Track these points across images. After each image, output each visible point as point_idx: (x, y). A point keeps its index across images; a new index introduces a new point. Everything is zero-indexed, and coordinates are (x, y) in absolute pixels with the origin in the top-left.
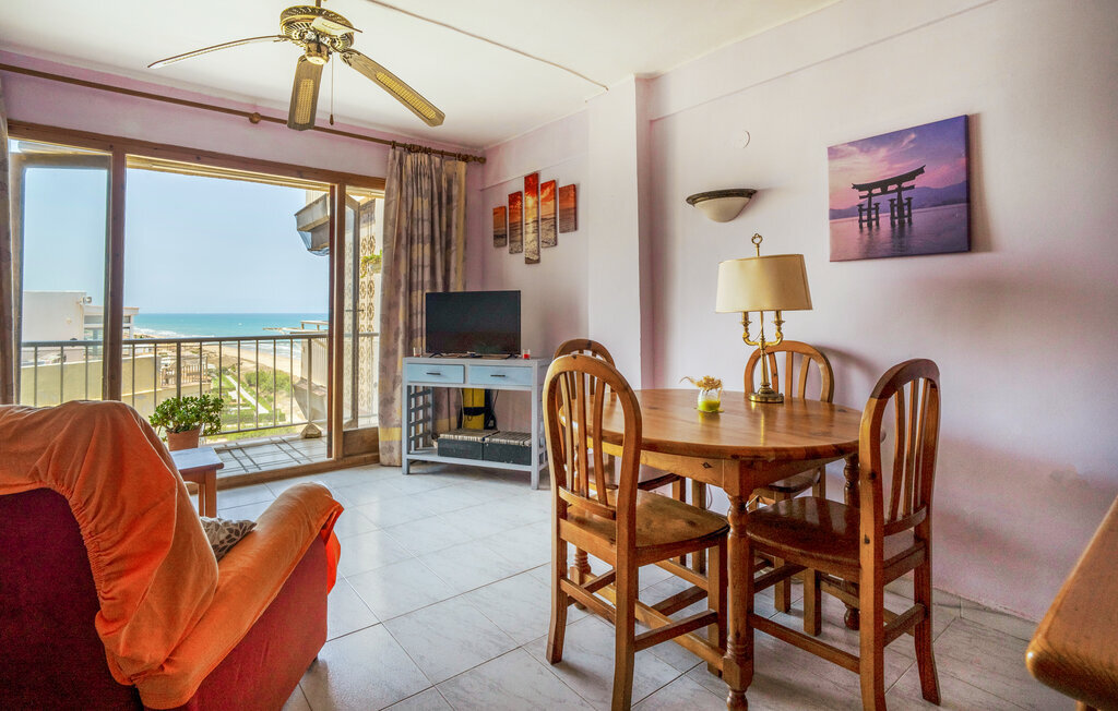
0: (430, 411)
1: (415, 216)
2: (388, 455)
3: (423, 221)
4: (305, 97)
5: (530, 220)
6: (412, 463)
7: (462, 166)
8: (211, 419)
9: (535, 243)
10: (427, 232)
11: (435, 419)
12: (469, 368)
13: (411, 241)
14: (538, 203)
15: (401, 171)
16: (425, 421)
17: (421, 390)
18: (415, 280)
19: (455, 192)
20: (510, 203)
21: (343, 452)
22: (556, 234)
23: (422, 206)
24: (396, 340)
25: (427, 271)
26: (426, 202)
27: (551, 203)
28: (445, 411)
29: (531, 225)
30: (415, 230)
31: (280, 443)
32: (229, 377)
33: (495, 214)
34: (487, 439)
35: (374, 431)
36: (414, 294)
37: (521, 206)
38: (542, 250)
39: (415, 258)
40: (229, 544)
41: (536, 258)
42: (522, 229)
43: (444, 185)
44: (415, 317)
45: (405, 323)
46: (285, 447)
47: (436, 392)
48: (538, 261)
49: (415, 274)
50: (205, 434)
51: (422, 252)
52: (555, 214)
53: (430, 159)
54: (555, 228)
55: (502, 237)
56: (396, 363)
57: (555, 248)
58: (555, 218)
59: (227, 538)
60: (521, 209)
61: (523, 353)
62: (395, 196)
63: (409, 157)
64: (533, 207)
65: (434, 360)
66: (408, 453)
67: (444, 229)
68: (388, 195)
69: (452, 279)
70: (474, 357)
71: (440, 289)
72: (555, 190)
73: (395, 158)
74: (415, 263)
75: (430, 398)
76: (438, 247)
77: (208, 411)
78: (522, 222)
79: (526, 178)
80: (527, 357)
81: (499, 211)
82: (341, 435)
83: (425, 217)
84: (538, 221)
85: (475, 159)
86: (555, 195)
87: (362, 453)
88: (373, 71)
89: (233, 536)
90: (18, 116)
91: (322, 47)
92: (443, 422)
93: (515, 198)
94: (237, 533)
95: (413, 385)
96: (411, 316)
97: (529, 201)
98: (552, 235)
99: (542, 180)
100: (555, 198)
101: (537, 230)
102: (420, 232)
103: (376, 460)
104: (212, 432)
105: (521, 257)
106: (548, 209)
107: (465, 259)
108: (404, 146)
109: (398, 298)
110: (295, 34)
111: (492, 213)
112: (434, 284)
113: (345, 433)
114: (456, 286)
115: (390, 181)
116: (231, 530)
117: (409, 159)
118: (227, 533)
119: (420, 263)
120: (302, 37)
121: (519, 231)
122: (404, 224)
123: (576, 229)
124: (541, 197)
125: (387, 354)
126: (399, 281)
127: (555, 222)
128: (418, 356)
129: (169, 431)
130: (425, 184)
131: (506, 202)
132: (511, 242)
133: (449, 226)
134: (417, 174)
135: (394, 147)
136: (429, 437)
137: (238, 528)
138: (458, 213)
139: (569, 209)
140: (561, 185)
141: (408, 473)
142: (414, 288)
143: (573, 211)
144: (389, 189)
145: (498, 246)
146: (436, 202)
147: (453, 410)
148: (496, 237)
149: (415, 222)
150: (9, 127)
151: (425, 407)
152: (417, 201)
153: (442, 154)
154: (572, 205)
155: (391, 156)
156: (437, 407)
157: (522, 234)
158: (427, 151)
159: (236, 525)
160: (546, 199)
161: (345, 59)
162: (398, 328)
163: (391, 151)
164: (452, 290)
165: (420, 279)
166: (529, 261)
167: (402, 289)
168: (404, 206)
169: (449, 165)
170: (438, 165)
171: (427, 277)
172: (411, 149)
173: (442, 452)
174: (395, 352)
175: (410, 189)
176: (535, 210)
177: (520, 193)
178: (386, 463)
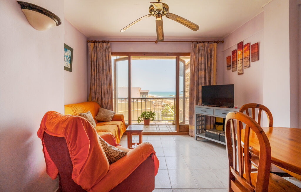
0: (204, 122)
1: (199, 63)
2: (191, 133)
3: (202, 64)
4: (160, 32)
5: (239, 59)
6: (197, 137)
7: (216, 44)
8: (152, 117)
9: (242, 67)
10: (203, 67)
11: (206, 124)
12: (215, 110)
13: (198, 70)
14: (242, 52)
15: (195, 50)
16: (202, 125)
17: (201, 115)
18: (199, 82)
19: (213, 53)
20: (232, 54)
21: (179, 130)
22: (250, 63)
23: (202, 59)
24: (194, 100)
25: (203, 79)
26: (203, 58)
27: (248, 52)
28: (209, 123)
29: (240, 61)
30: (200, 67)
31: (167, 125)
32: (168, 106)
33: (227, 59)
34: (221, 134)
35: (188, 126)
36: (199, 86)
37: (236, 55)
38: (244, 69)
39: (199, 75)
40: (120, 157)
41: (242, 72)
42: (236, 63)
43: (209, 52)
44: (199, 93)
45: (196, 95)
46: (168, 126)
47: (206, 117)
48: (243, 73)
49: (199, 80)
50: (151, 120)
51: (202, 73)
52: (249, 55)
53: (204, 44)
54: (249, 60)
55: (229, 66)
56: (194, 107)
57: (250, 68)
58: (249, 57)
59: (118, 155)
60: (236, 56)
61: (235, 106)
62: (194, 57)
63: (197, 45)
64: (241, 54)
65: (204, 107)
66: (196, 134)
67: (209, 66)
68: (191, 57)
69: (212, 81)
70: (217, 106)
71: (208, 85)
72: (249, 46)
73: (193, 46)
74: (199, 77)
75: (204, 118)
76: (207, 71)
77: (151, 115)
78: (236, 60)
79: (238, 44)
80: (236, 108)
81: (229, 58)
82: (179, 126)
83: (203, 62)
84: (242, 59)
85: (220, 42)
86: (249, 48)
87: (184, 131)
88: (175, 18)
89: (121, 155)
90: (113, 51)
91: (160, 15)
92: (208, 126)
93: (234, 52)
94: (122, 154)
95: (198, 114)
96: (198, 93)
97: (239, 52)
98: (248, 63)
99: (244, 44)
100: (249, 50)
101: (242, 62)
102: (201, 67)
103: (188, 134)
104: (153, 120)
105: (236, 73)
106: (247, 54)
107: (216, 75)
108: (196, 42)
109: (194, 88)
110: (153, 13)
111: (226, 58)
112: (205, 83)
113: (180, 125)
114: (213, 83)
115: (192, 53)
116: (120, 153)
117: (198, 46)
118: (119, 154)
119: (201, 77)
120: (155, 13)
121: (235, 64)
122: (196, 65)
123: (258, 60)
124: (244, 50)
125: (191, 104)
126: (195, 82)
127: (249, 58)
128: (199, 105)
129: (144, 119)
130: (203, 52)
131: (231, 54)
132: (232, 68)
133: (211, 65)
134: (200, 50)
135: (193, 43)
136: (204, 130)
137: (122, 153)
138: (214, 60)
139: (255, 53)
140: (252, 44)
141: (196, 140)
142: (199, 84)
143: (257, 53)
144: (191, 55)
145: (228, 69)
146: (206, 57)
147: (212, 123)
148: (227, 66)
149: (199, 64)
150: (112, 54)
151: (202, 120)
152: (200, 58)
153: (208, 42)
154: (257, 51)
155: (192, 46)
156: (206, 121)
157: (236, 65)
158: (203, 42)
159: (121, 152)
160: (246, 50)
161: (167, 17)
162: (194, 96)
163: (192, 44)
164: (212, 85)
165: (201, 82)
166: (239, 74)
167: (195, 85)
168: (196, 60)
169: (211, 45)
170: (207, 46)
171: (203, 81)
172: (198, 42)
173: (206, 136)
174: (193, 103)
175: (198, 55)
176: (241, 55)
177: (236, 50)
178: (191, 135)
